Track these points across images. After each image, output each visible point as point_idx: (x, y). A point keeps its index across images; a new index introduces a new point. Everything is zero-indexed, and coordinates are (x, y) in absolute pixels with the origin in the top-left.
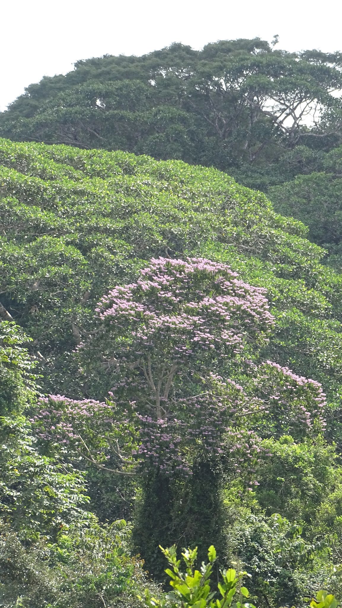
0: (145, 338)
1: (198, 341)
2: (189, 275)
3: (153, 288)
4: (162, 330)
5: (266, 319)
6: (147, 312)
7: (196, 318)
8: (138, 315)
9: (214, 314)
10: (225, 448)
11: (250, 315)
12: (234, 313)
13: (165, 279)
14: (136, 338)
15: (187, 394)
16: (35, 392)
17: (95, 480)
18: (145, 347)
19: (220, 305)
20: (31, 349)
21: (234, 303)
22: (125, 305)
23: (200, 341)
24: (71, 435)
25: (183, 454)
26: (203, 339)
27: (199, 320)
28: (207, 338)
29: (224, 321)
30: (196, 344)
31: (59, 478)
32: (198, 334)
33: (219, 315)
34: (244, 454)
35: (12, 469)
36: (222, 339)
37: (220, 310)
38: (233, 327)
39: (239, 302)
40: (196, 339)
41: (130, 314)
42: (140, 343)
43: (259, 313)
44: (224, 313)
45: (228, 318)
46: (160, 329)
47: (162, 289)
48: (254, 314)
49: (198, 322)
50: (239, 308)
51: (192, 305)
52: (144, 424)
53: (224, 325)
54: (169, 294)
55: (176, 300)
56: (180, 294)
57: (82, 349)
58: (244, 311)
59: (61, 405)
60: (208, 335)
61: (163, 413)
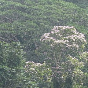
0: (53, 46)
2: (64, 30)
3: (54, 33)
5: (85, 41)
6: (54, 39)
7: (67, 41)
8: (51, 40)
10: (74, 75)
11: (80, 40)
12: (76, 40)
13: (58, 31)
14: (51, 46)
15: (64, 61)
16: (25, 61)
17: (41, 83)
18: (53, 49)
19: (73, 37)
20: (24, 49)
22: (48, 37)
24: (34, 71)
25: (63, 77)
26: (69, 47)
29: (74, 41)
31: (32, 83)
33: (72, 40)
34: (79, 76)
35: (19, 81)
38: (76, 43)
39: (77, 37)
40: (67, 46)
41: (49, 40)
43: (82, 39)
44: (74, 39)
45: (75, 41)
46: (57, 44)
47: (57, 33)
51: (65, 37)
52: (53, 69)
54: (59, 35)
55: (61, 36)
57: (37, 50)
58: (79, 39)
59: (31, 64)
60: (70, 45)
61: (58, 66)
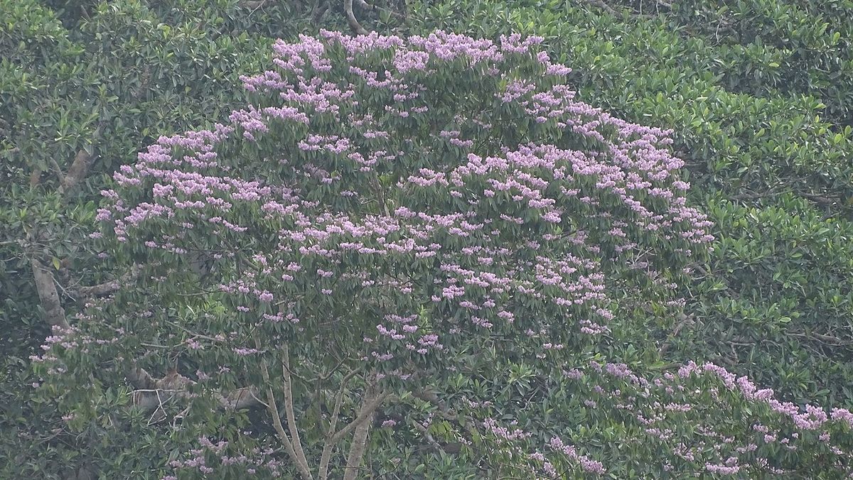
0: (266, 295)
1: (456, 300)
2: (412, 78)
3: (278, 126)
4: (326, 264)
7: (447, 220)
8: (243, 211)
9: (506, 204)
11: (626, 211)
19: (521, 175)
21: (570, 171)
22: (194, 182)
23: (463, 298)
26: (474, 294)
27: (457, 223)
28: (488, 289)
30: (450, 307)
32: (455, 274)
33: (522, 208)
36: (539, 287)
37: (526, 190)
39: (584, 165)
40: (449, 293)
41: (213, 211)
42: (252, 318)
44: (538, 201)
45: (554, 217)
47: (315, 128)
48: (637, 206)
49: (451, 231)
50: (586, 185)
53: (542, 242)
54: (342, 146)
55: (365, 162)
56: (379, 143)
58: (607, 198)
60: (491, 276)
